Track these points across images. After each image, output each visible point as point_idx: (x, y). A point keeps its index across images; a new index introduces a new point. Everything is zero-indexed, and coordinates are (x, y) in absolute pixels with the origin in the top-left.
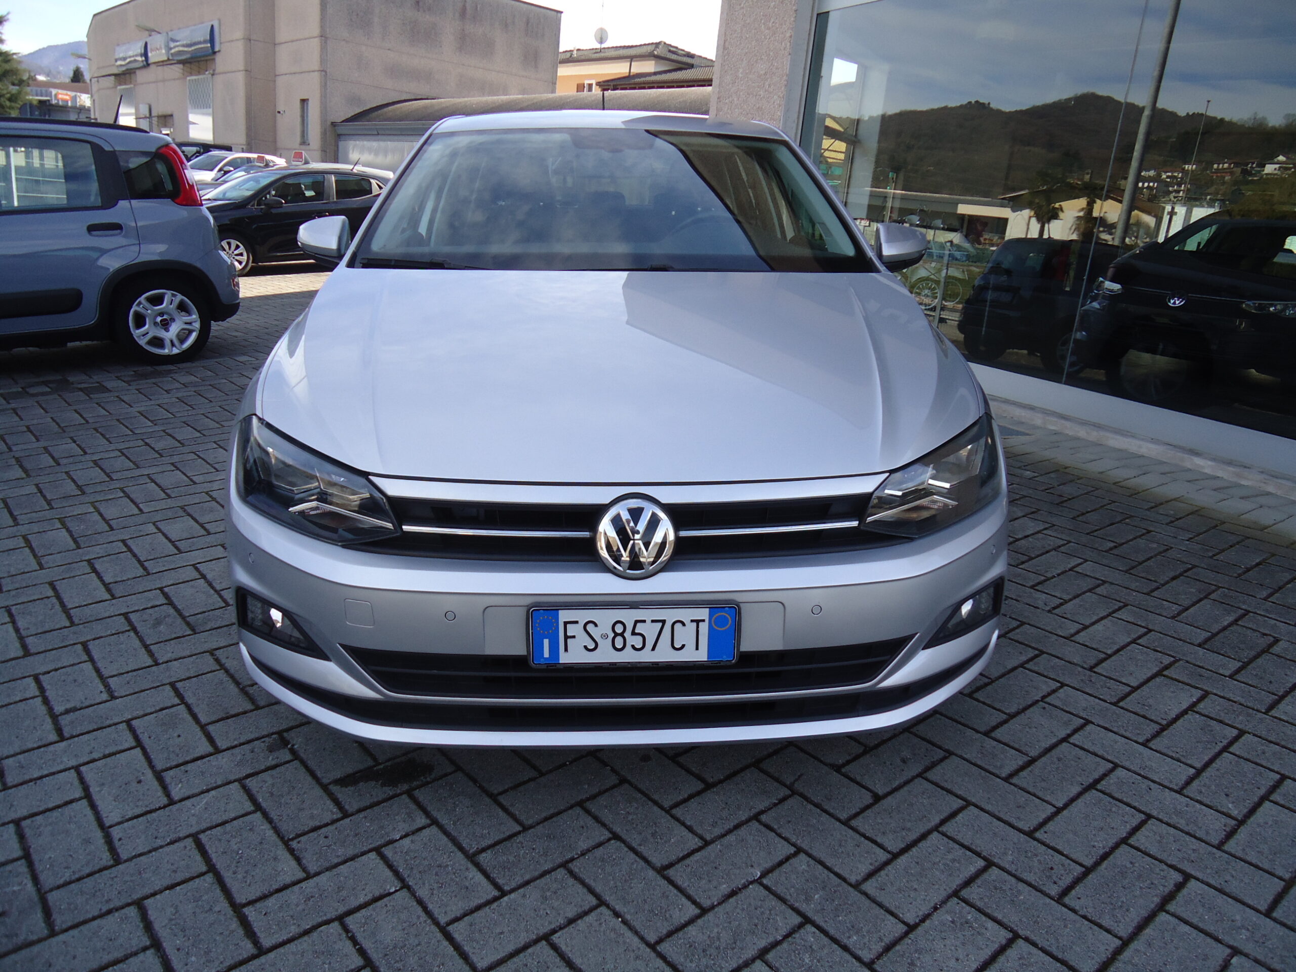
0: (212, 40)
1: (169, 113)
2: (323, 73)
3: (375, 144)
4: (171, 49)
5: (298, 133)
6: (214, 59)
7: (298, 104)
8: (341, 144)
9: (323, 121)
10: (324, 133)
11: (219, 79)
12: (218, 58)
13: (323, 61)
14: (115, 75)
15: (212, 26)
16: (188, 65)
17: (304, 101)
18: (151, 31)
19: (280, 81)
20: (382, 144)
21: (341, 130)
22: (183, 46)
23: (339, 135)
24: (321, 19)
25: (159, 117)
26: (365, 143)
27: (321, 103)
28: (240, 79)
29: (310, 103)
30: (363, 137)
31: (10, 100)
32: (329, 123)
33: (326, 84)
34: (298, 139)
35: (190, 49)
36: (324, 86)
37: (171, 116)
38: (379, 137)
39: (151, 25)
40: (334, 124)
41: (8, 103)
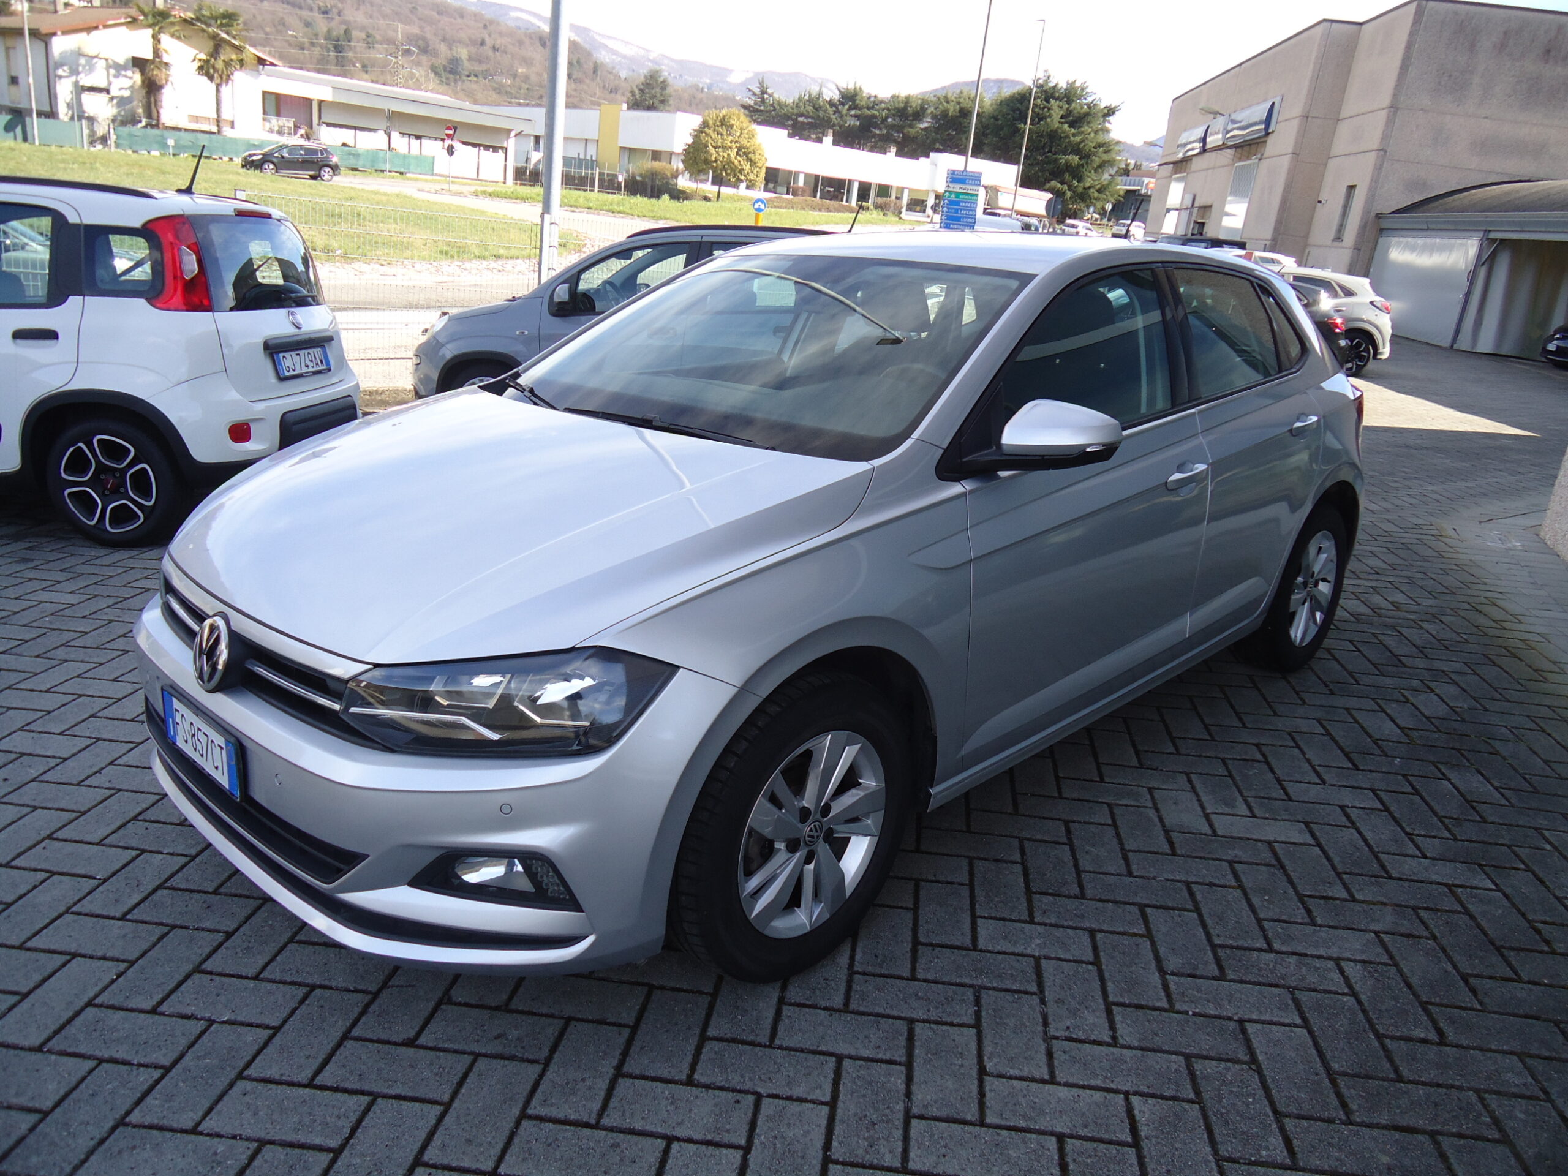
0: (1268, 121)
1: (1209, 204)
2: (1382, 153)
3: (1420, 241)
4: (1228, 132)
5: (1335, 228)
6: (1265, 142)
7: (1344, 190)
8: (1381, 241)
9: (1366, 212)
10: (1363, 227)
11: (1265, 163)
12: (1271, 140)
13: (1385, 137)
14: (1174, 163)
15: (1273, 104)
16: (1239, 150)
17: (1352, 188)
18: (1216, 113)
19: (1332, 164)
20: (1428, 240)
21: (1385, 223)
22: (1239, 129)
23: (1382, 230)
24: (1397, 86)
25: (1200, 208)
26: (1410, 239)
27: (1370, 189)
28: (1285, 162)
29: (1357, 189)
30: (1409, 233)
31: (1099, 191)
32: (1373, 214)
33: (1381, 165)
34: (1332, 234)
35: (1244, 132)
36: (1379, 168)
37: (1211, 206)
38: (1428, 233)
39: (1217, 108)
40: (1379, 216)
41: (1096, 194)
